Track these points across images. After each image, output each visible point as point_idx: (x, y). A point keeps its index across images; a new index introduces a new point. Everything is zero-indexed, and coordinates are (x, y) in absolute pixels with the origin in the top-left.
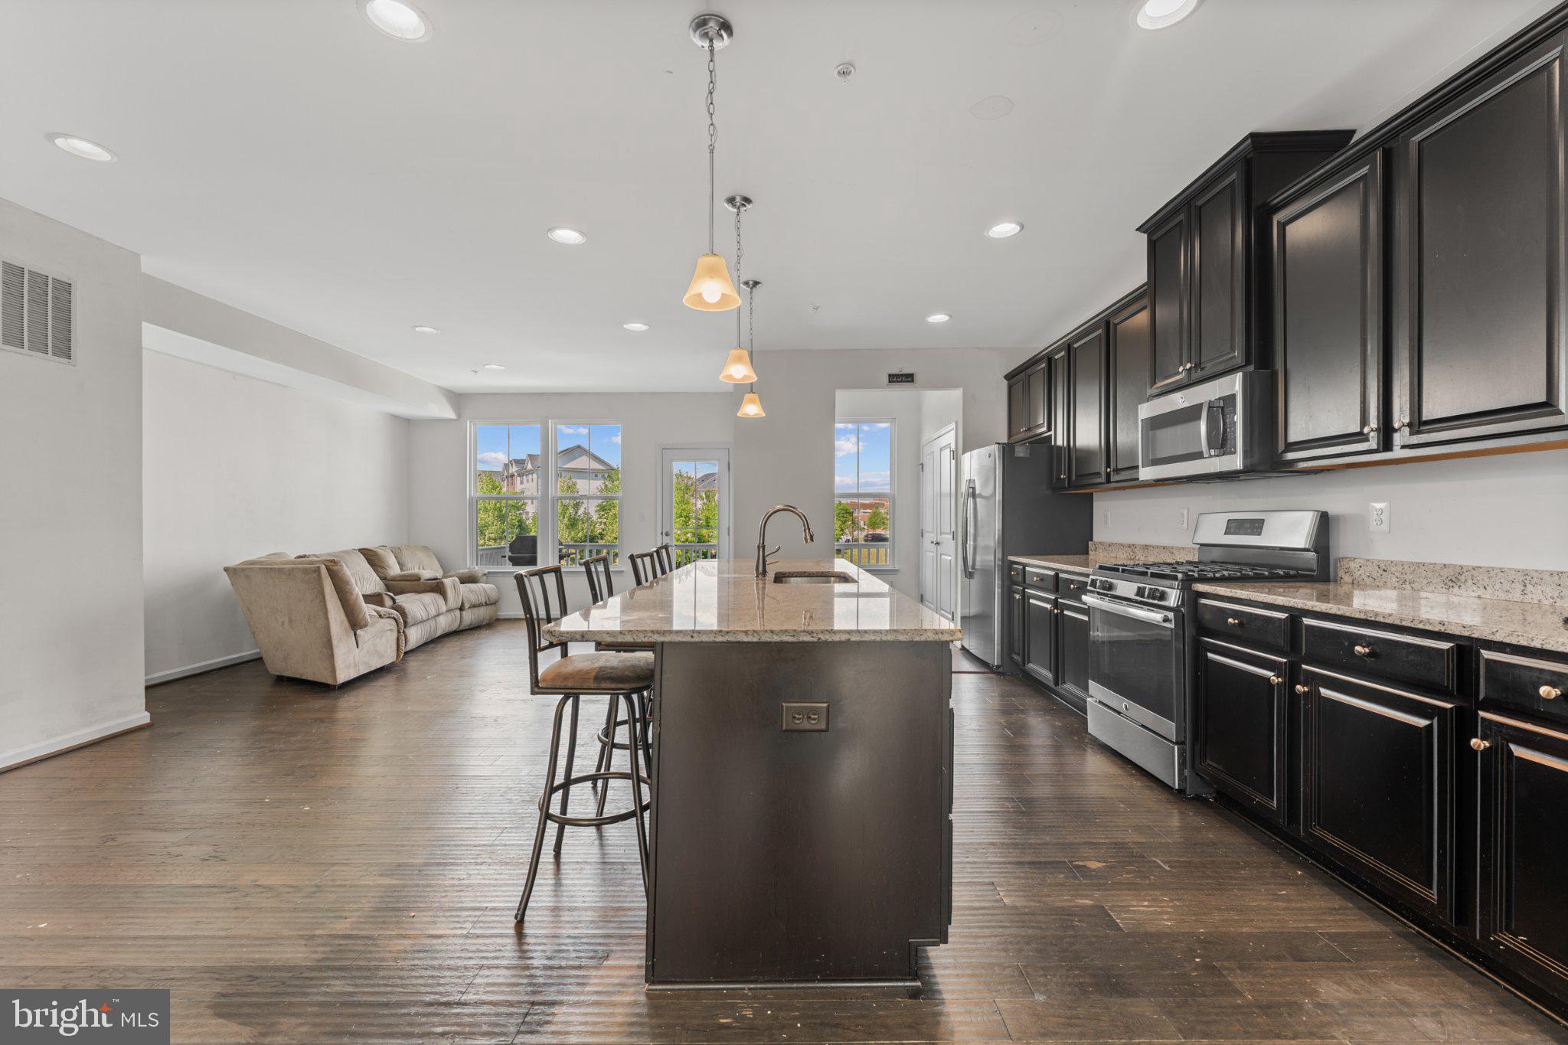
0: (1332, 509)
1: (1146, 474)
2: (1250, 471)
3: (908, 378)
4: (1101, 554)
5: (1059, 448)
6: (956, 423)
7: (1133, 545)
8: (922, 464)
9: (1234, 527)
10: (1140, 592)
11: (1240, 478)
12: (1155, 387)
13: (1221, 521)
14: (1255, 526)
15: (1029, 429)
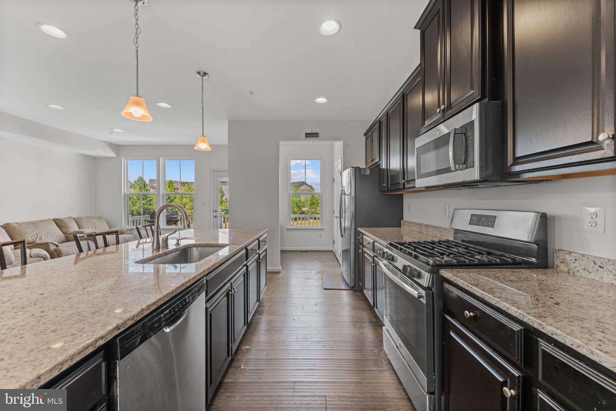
0: (549, 211)
1: (420, 183)
2: (484, 181)
3: (315, 135)
4: (406, 228)
5: (384, 169)
6: (341, 158)
7: (421, 224)
8: (334, 179)
9: (476, 220)
10: (405, 267)
11: (479, 186)
12: (425, 126)
13: (466, 215)
14: (490, 221)
15: (372, 161)
